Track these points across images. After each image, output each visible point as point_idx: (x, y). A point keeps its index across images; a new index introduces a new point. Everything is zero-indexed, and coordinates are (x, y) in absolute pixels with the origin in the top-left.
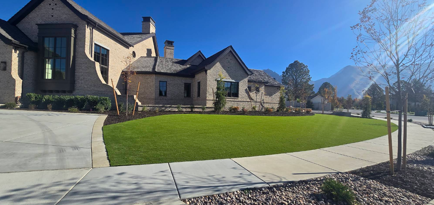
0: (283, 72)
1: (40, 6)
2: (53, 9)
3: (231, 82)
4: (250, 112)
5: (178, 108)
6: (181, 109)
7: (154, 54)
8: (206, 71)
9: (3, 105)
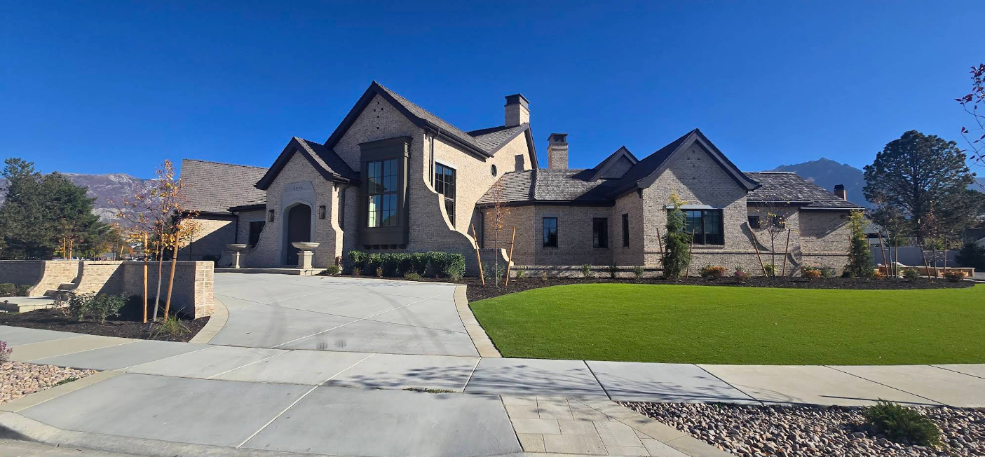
0: (867, 167)
1: (361, 116)
2: (378, 117)
3: (702, 211)
4: (758, 278)
5: (584, 270)
6: (590, 272)
7: (528, 166)
8: (640, 191)
9: (324, 269)
